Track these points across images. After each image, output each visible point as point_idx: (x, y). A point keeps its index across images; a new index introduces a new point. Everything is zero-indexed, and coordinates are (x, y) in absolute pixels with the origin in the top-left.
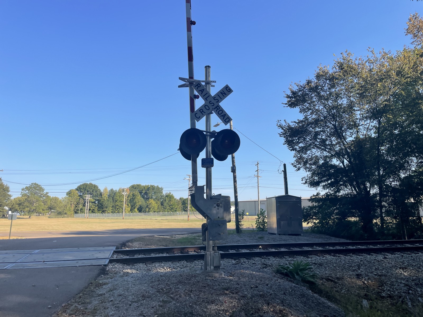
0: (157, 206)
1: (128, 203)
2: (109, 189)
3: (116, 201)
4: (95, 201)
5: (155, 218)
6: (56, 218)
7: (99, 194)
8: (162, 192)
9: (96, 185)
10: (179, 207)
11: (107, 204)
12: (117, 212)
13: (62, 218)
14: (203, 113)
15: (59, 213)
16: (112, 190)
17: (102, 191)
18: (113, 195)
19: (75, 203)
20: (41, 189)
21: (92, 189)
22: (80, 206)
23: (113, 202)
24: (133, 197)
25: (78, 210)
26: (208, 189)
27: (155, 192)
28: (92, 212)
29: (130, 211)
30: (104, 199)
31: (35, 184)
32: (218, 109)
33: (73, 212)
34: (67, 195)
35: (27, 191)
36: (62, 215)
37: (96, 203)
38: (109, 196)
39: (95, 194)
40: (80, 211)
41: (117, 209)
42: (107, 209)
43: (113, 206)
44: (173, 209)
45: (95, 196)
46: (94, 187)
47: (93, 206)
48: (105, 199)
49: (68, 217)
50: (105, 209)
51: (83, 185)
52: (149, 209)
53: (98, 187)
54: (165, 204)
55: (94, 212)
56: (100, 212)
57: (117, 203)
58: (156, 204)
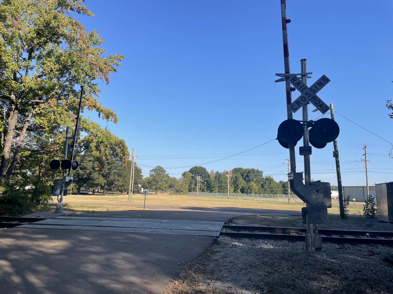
0: (258, 188)
1: (232, 185)
2: (215, 172)
3: (221, 182)
4: (204, 182)
5: (257, 199)
6: (175, 194)
7: (207, 176)
8: (262, 175)
9: (204, 168)
10: (279, 190)
11: (214, 184)
12: (222, 191)
13: (179, 195)
14: (299, 104)
15: (177, 191)
16: (217, 172)
17: (209, 173)
18: (219, 177)
19: (189, 183)
20: (164, 171)
21: (201, 171)
22: (193, 185)
23: (219, 183)
24: (236, 179)
25: (191, 189)
26: (306, 176)
27: (255, 175)
28: (202, 191)
29: (234, 191)
30: (211, 180)
31: (159, 167)
32: (314, 99)
33: (187, 190)
34: (182, 176)
35: (154, 173)
36: (179, 192)
37: (205, 184)
38: (215, 177)
39: (204, 175)
40: (193, 190)
41: (223, 190)
42: (214, 189)
43: (219, 187)
44: (273, 192)
45: (205, 177)
46: (203, 170)
47: (203, 186)
48: (212, 180)
49: (184, 194)
50: (213, 189)
51: (194, 168)
52: (251, 190)
53: (206, 169)
54: (266, 187)
55: (204, 191)
56: (208, 191)
57: (222, 184)
58: (257, 187)
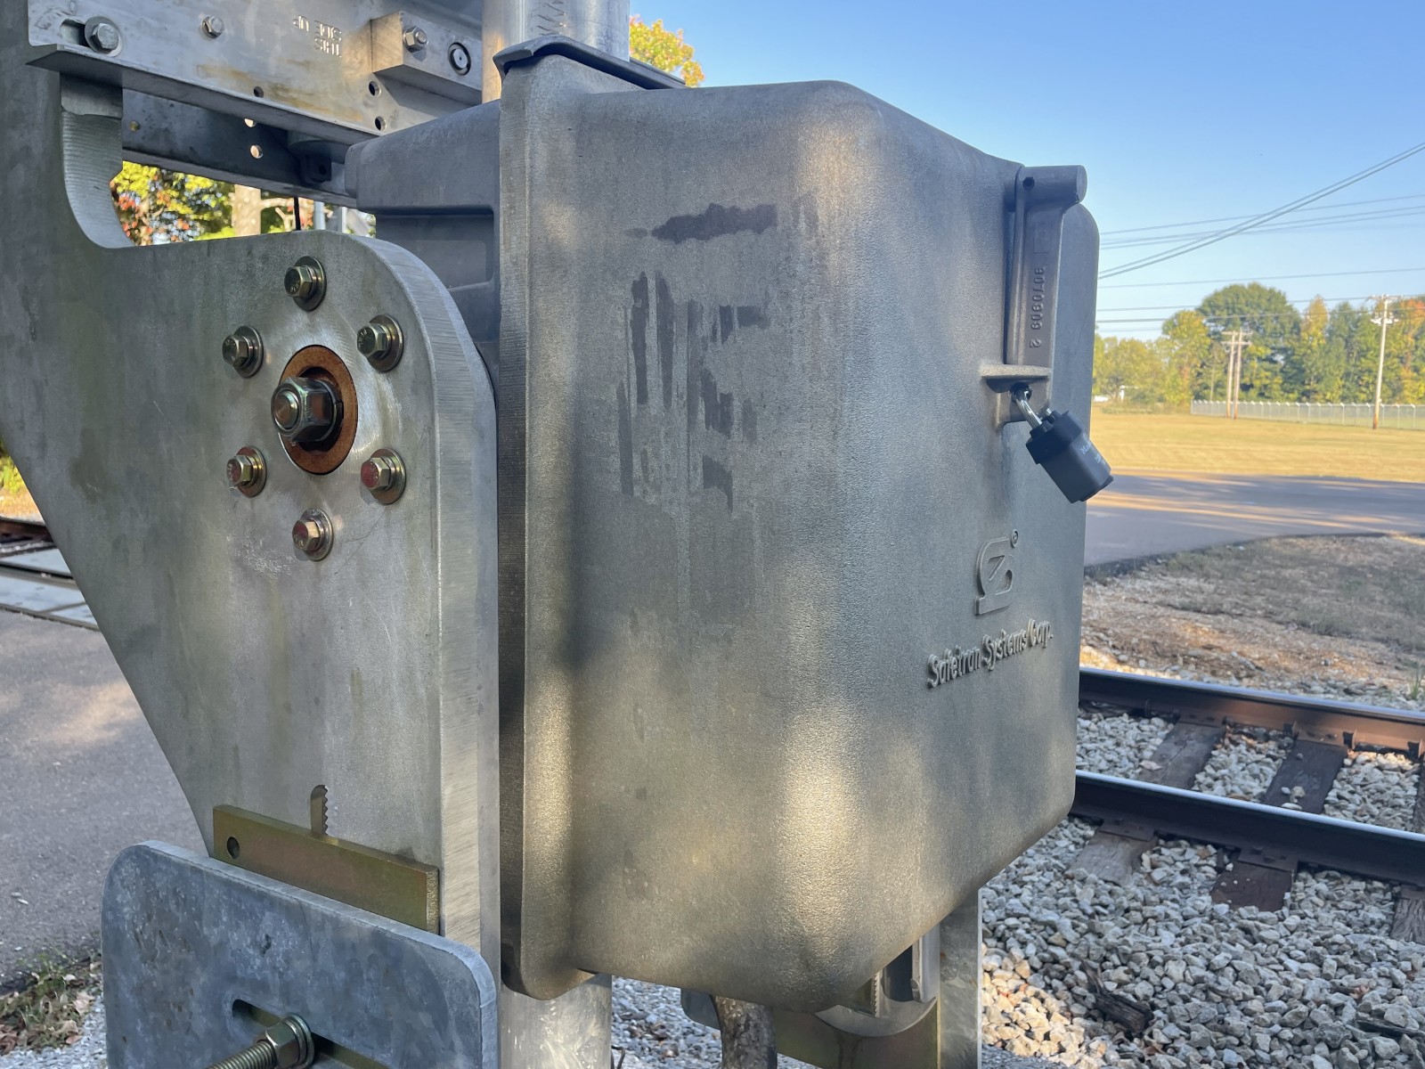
2: (1331, 306)
4: (1273, 354)
6: (1125, 412)
7: (1289, 326)
9: (1277, 291)
11: (1319, 364)
12: (1363, 396)
13: (1146, 415)
15: (1138, 397)
16: (1344, 308)
17: (1302, 314)
18: (1350, 328)
19: (1195, 361)
21: (1259, 306)
22: (1213, 371)
23: (1348, 356)
25: (1207, 388)
28: (1261, 395)
30: (1310, 347)
33: (1186, 395)
34: (1165, 332)
36: (1147, 403)
37: (1275, 362)
38: (1330, 332)
39: (1270, 326)
40: (1215, 391)
41: (1368, 387)
42: (1320, 387)
43: (1347, 375)
45: (1275, 334)
46: (1269, 300)
47: (1263, 374)
48: (1315, 344)
49: (1168, 410)
50: (1313, 385)
51: (1226, 292)
53: (1284, 298)
55: (1268, 398)
56: (1291, 396)
